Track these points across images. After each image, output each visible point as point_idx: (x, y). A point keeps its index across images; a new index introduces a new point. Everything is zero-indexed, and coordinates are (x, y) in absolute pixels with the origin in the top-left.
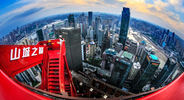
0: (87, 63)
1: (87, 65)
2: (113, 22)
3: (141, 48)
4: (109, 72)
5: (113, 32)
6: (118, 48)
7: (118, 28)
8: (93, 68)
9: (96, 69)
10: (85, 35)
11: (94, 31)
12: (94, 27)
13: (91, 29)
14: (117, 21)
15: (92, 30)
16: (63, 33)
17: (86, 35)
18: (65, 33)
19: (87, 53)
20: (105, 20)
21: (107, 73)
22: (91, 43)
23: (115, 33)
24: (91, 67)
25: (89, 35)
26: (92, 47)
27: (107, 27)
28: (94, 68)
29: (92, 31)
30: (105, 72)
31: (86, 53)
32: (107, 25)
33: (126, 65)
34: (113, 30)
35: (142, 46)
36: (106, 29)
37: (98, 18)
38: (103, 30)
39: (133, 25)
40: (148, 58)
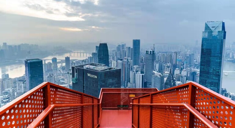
2: (179, 57)
5: (182, 77)
7: (192, 69)
10: (126, 81)
11: (142, 76)
12: (143, 68)
13: (137, 71)
15: (140, 72)
16: (89, 75)
17: (127, 83)
18: (92, 76)
20: (163, 54)
23: (186, 80)
25: (134, 83)
27: (168, 67)
29: (139, 74)
32: (169, 64)
34: (182, 74)
36: (166, 72)
37: (151, 52)
38: (160, 73)
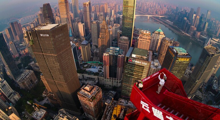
0: (83, 74)
1: (83, 76)
3: (156, 39)
4: (116, 81)
5: (111, 22)
6: (123, 44)
8: (92, 78)
9: (97, 79)
11: (83, 25)
12: (83, 18)
13: (79, 22)
14: (115, 5)
16: (41, 35)
18: (44, 35)
19: (80, 59)
21: (114, 81)
22: (82, 43)
23: (114, 23)
24: (90, 78)
26: (86, 48)
27: (102, 15)
28: (94, 79)
29: (80, 25)
30: (111, 81)
31: (78, 59)
32: (102, 13)
33: (142, 66)
34: (111, 19)
35: (157, 36)
37: (87, 5)
39: (140, 7)
40: (171, 52)
